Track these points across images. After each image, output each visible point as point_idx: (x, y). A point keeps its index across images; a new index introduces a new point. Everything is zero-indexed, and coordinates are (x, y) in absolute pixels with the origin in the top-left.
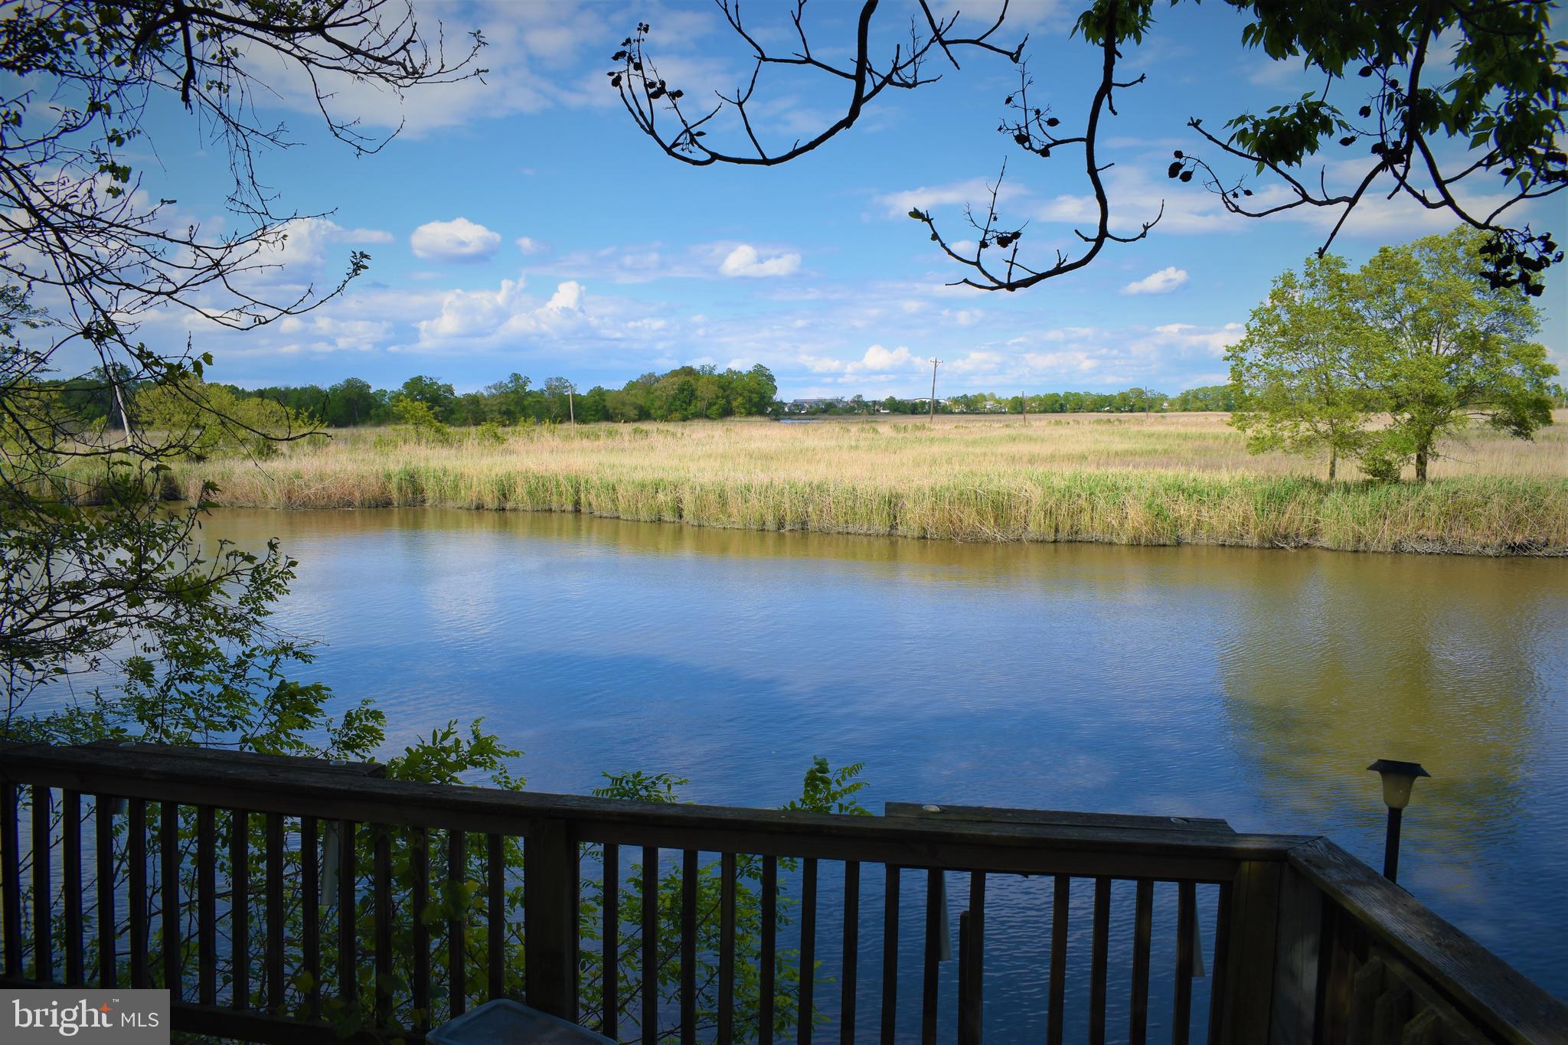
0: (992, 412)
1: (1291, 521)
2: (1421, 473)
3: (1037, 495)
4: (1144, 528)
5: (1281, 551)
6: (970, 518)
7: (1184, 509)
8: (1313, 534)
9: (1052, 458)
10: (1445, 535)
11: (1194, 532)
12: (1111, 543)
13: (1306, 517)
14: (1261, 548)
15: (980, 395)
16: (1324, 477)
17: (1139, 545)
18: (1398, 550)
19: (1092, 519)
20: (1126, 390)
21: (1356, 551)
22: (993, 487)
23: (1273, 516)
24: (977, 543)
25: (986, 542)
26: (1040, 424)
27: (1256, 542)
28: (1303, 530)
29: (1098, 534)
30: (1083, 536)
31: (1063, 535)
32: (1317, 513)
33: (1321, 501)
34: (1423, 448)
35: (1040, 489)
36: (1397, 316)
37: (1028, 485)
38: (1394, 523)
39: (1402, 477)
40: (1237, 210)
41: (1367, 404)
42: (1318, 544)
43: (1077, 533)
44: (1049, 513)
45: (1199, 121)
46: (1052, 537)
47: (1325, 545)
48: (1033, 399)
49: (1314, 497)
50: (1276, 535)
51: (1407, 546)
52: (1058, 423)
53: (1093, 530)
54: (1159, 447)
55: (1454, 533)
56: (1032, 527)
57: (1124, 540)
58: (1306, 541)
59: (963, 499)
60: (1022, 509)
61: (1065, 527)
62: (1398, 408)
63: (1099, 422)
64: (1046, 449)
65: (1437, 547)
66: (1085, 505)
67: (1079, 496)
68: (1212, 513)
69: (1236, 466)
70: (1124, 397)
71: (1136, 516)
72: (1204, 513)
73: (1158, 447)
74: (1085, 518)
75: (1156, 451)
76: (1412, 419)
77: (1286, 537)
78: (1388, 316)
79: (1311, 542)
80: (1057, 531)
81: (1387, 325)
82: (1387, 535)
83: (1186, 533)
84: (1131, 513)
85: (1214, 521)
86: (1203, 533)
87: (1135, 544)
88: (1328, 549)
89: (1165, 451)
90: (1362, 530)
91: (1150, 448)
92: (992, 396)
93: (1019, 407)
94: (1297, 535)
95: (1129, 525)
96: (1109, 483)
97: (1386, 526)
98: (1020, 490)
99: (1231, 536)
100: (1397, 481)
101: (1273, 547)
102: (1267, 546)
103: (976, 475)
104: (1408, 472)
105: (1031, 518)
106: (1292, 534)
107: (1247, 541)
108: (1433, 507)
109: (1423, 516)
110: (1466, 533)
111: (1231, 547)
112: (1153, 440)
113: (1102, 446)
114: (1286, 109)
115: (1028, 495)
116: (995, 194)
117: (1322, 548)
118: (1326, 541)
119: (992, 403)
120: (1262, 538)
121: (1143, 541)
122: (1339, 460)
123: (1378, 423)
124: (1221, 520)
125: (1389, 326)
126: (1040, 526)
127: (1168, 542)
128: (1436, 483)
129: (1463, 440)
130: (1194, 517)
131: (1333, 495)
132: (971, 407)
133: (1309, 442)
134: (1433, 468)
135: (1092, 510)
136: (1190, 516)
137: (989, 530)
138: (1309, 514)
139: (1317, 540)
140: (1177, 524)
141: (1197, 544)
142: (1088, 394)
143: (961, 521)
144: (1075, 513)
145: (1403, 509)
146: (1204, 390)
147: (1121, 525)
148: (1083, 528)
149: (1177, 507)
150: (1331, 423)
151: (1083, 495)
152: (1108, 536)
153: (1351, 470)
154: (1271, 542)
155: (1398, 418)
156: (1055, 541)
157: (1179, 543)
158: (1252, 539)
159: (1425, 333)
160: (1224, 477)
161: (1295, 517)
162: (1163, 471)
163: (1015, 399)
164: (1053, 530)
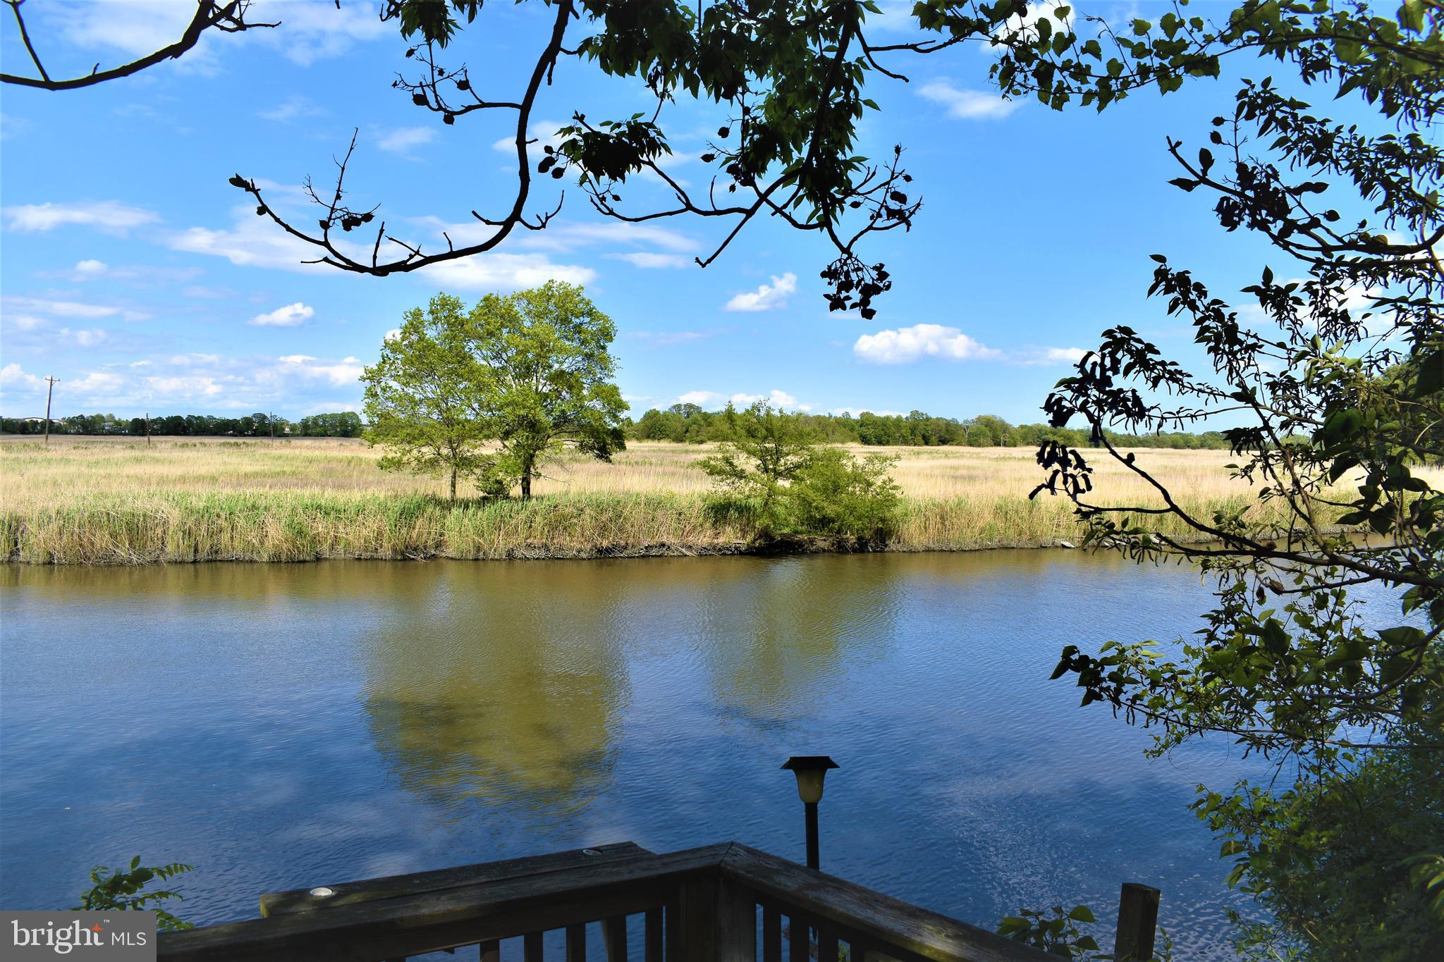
0: (111, 433)
1: (420, 535)
2: (526, 489)
3: (175, 516)
4: (285, 546)
5: (412, 562)
6: (102, 540)
7: (320, 526)
8: (438, 545)
9: (183, 479)
10: (549, 543)
11: (332, 547)
12: (252, 561)
13: (433, 531)
14: (394, 560)
15: (97, 416)
16: (446, 494)
17: (279, 562)
18: (511, 557)
19: (232, 538)
20: (249, 415)
21: (476, 560)
22: (127, 508)
23: (404, 531)
24: (109, 566)
25: (121, 565)
26: (166, 446)
27: (389, 554)
28: (430, 543)
29: (238, 553)
30: (224, 556)
31: (203, 555)
32: (442, 527)
33: (444, 517)
34: (527, 470)
35: (177, 509)
36: (504, 356)
37: (165, 506)
38: (507, 534)
39: (511, 494)
40: (611, 213)
41: (483, 431)
42: (444, 554)
43: (216, 552)
44: (188, 533)
45: (583, 116)
46: (191, 558)
47: (450, 555)
48: (154, 421)
49: (438, 512)
50: (407, 548)
51: (518, 554)
52: (184, 446)
53: (233, 548)
54: (287, 469)
55: (555, 541)
56: (170, 548)
57: (266, 558)
58: (433, 552)
59: (94, 521)
60: (159, 531)
61: (205, 546)
62: (506, 435)
63: (224, 444)
64: (176, 471)
65: (543, 554)
66: (225, 524)
67: (218, 516)
68: (348, 529)
69: (367, 485)
70: (248, 422)
71: (276, 534)
72: (341, 529)
73: (285, 469)
74: (225, 537)
75: (284, 473)
76: (518, 445)
77: (415, 549)
78: (497, 357)
79: (438, 553)
80: (196, 551)
81: (496, 364)
82: (500, 544)
83: (325, 549)
84: (271, 531)
85: (351, 538)
86: (340, 548)
87: (275, 561)
88: (452, 559)
89: (293, 473)
90: (481, 541)
91: (278, 469)
92: (111, 416)
93: (140, 428)
94: (425, 547)
95: (269, 544)
96: (249, 505)
97: (501, 538)
98: (157, 511)
99: (366, 551)
100: (507, 497)
101: (405, 559)
102: (399, 558)
103: (106, 497)
104: (516, 491)
105: (168, 539)
106: (421, 547)
107: (381, 553)
108: (539, 519)
109: (531, 527)
110: (565, 540)
111: (367, 560)
112: (280, 462)
113: (230, 468)
114: (619, 125)
115: (165, 516)
116: (343, 169)
117: (447, 558)
118: (451, 551)
119: (111, 423)
120: (395, 551)
121: (283, 558)
122: (459, 480)
123: (490, 448)
124: (357, 535)
125: (497, 365)
126: (178, 546)
127: (308, 558)
128: (540, 498)
129: (560, 463)
130: (332, 533)
131: (455, 511)
132: (88, 427)
133: (433, 463)
134: (536, 487)
135: (232, 530)
136: (328, 533)
137: (122, 553)
138: (435, 528)
139: (443, 551)
140: (315, 540)
141: (334, 559)
142: (211, 418)
143: (92, 544)
144: (214, 533)
145: (514, 522)
146: (324, 417)
147: (262, 543)
148: (223, 546)
149: (315, 525)
150: (451, 447)
151: (223, 517)
152: (249, 554)
153: (469, 488)
154: (402, 553)
155: (507, 443)
156: (195, 562)
157: (318, 559)
158: (386, 551)
159: (526, 371)
160: (356, 496)
161: (421, 530)
162: (298, 491)
163: (136, 421)
164: (193, 550)
